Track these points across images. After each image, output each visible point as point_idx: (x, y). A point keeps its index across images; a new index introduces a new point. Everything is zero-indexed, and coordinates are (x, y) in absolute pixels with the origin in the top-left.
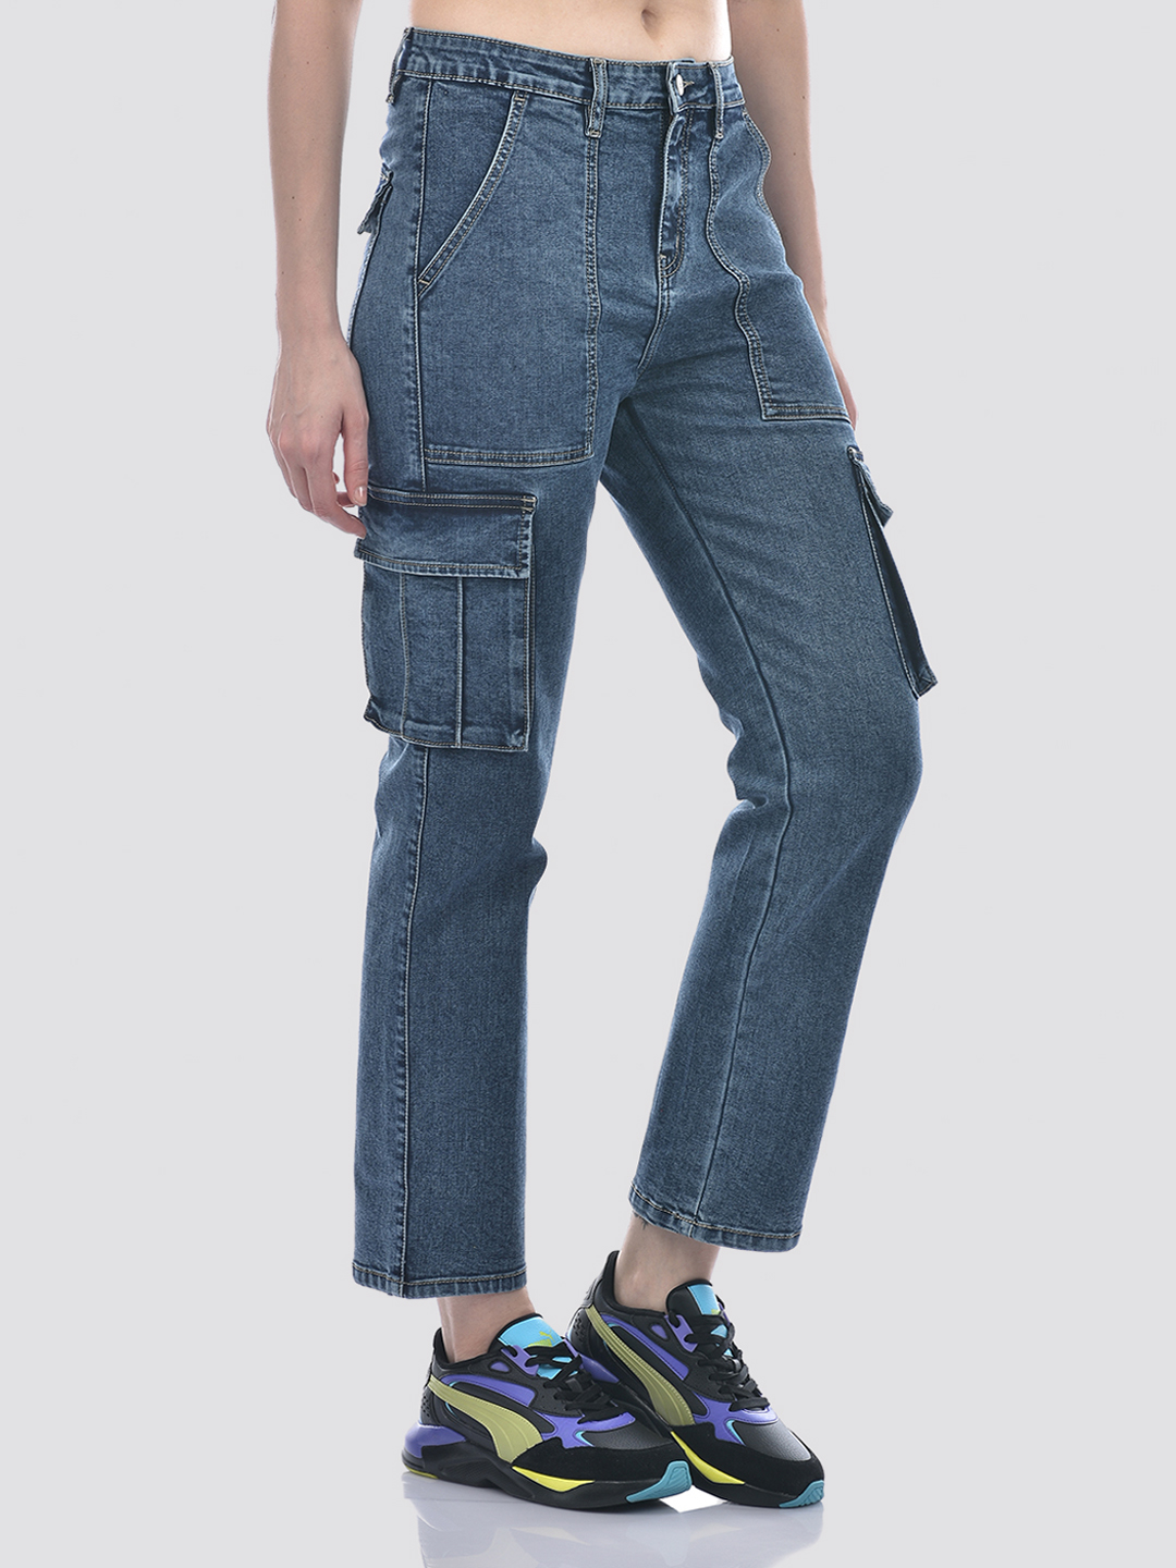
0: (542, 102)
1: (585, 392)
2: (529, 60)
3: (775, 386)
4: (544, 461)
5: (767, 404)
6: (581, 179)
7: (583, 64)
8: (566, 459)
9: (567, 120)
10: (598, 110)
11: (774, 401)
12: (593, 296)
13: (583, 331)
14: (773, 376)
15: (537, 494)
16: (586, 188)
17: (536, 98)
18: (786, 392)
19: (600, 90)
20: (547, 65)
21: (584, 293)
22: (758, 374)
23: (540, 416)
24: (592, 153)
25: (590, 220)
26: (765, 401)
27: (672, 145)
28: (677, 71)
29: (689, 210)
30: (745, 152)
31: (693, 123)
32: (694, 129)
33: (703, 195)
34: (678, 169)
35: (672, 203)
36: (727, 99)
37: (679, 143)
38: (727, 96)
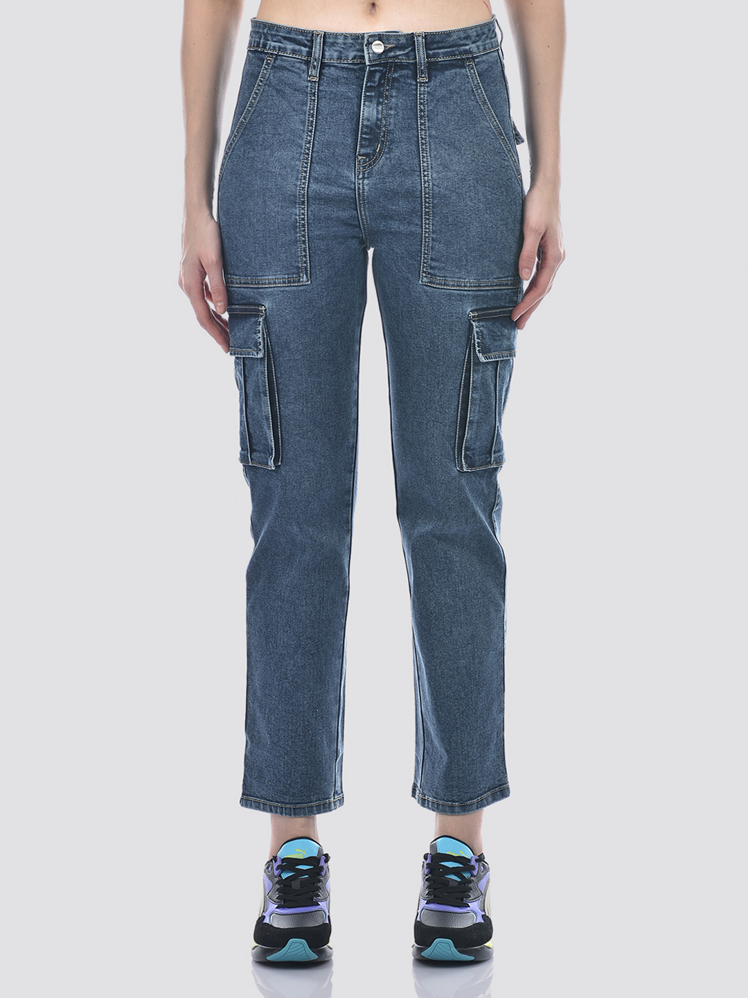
0: (282, 60)
1: (296, 241)
2: (281, 34)
3: (434, 264)
4: (269, 283)
5: (424, 275)
6: (304, 108)
7: (311, 35)
8: (284, 283)
9: (297, 71)
10: (315, 63)
11: (429, 273)
12: (303, 181)
13: (296, 203)
14: (434, 257)
15: (267, 304)
16: (308, 113)
17: (279, 58)
18: (439, 269)
19: (317, 51)
20: (290, 36)
21: (297, 179)
22: (425, 254)
23: (265, 255)
24: (313, 91)
25: (310, 133)
26: (424, 272)
27: (370, 86)
28: (377, 38)
29: (391, 127)
30: (457, 90)
31: (395, 71)
32: (396, 75)
33: (408, 119)
34: (375, 101)
35: (369, 123)
36: (435, 55)
37: (380, 85)
38: (438, 54)
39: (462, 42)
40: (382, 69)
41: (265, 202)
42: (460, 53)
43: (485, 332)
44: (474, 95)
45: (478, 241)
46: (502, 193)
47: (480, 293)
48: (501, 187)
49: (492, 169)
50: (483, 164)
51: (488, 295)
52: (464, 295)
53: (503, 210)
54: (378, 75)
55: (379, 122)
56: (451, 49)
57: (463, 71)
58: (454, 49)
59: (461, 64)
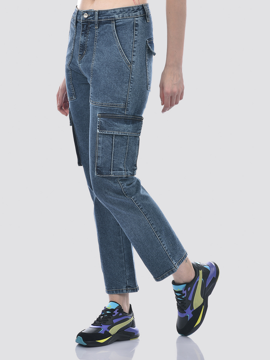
8: (70, 99)
10: (75, 21)
13: (69, 70)
19: (76, 17)
22: (90, 91)
24: (75, 31)
27: (83, 30)
28: (86, 12)
29: (88, 45)
30: (107, 32)
31: (90, 24)
32: (90, 26)
33: (92, 42)
34: (84, 35)
35: (82, 43)
36: (101, 19)
37: (86, 29)
38: (102, 18)
39: (112, 14)
40: (86, 23)
42: (110, 18)
43: (102, 122)
44: (113, 34)
45: (103, 88)
46: (116, 71)
47: (103, 107)
48: (115, 69)
49: (113, 62)
50: (110, 60)
51: (106, 109)
52: (97, 108)
53: (115, 77)
54: (85, 26)
55: (85, 43)
56: (107, 17)
57: (110, 25)
58: (108, 16)
59: (109, 22)
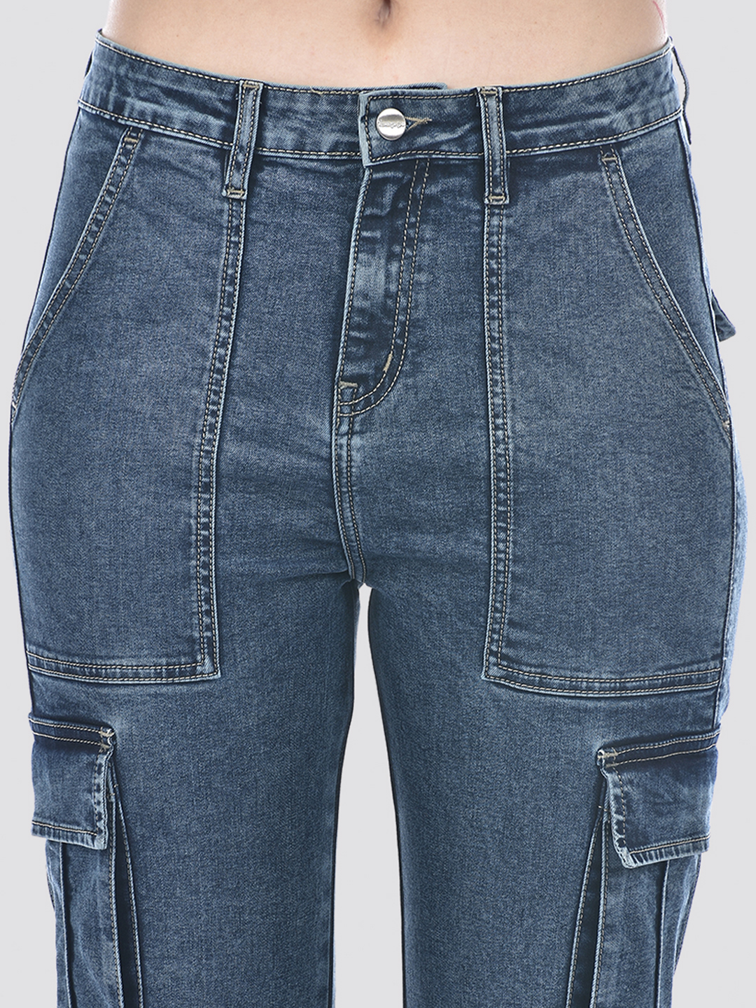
0: (161, 145)
1: (187, 578)
2: (159, 82)
3: (516, 635)
4: (124, 676)
5: (492, 659)
6: (214, 261)
7: (231, 88)
8: (159, 675)
9: (196, 172)
10: (240, 158)
11: (504, 657)
12: (208, 436)
13: (189, 487)
14: (517, 619)
15: (118, 724)
16: (220, 274)
17: (154, 139)
18: (528, 647)
19: (245, 129)
20: (180, 89)
21: (194, 430)
22: (496, 610)
23: (114, 608)
24: (235, 222)
25: (225, 323)
26: (492, 653)
27: (373, 217)
28: (389, 102)
29: (420, 314)
30: (579, 224)
31: (432, 180)
32: (434, 190)
33: (461, 292)
34: (382, 252)
35: (366, 304)
36: (529, 141)
37: (395, 212)
38: (535, 138)
39: (591, 109)
40: (400, 175)
41: (117, 481)
42: (589, 135)
43: (636, 794)
44: (619, 236)
45: (622, 583)
46: (680, 467)
47: (624, 703)
48: (677, 454)
49: (658, 412)
50: (636, 400)
51: (642, 708)
52: (586, 710)
53: (681, 508)
54: (390, 191)
55: (390, 302)
56: (566, 126)
57: (594, 177)
58: (574, 125)
59: (588, 161)
